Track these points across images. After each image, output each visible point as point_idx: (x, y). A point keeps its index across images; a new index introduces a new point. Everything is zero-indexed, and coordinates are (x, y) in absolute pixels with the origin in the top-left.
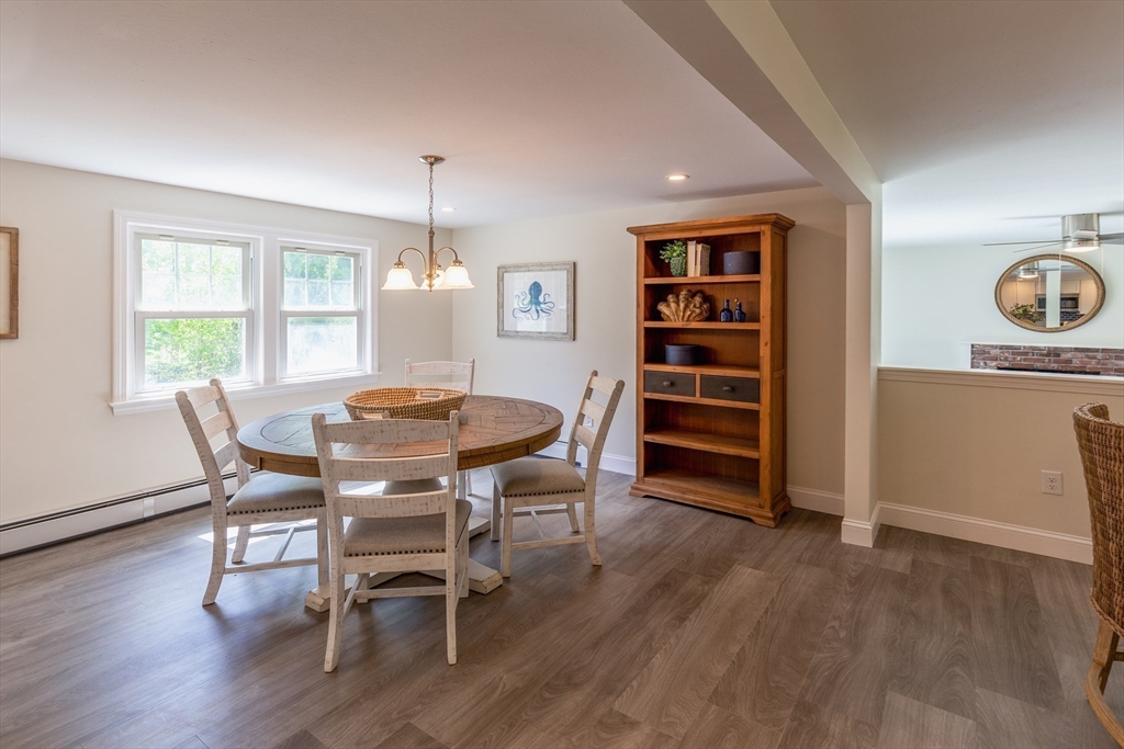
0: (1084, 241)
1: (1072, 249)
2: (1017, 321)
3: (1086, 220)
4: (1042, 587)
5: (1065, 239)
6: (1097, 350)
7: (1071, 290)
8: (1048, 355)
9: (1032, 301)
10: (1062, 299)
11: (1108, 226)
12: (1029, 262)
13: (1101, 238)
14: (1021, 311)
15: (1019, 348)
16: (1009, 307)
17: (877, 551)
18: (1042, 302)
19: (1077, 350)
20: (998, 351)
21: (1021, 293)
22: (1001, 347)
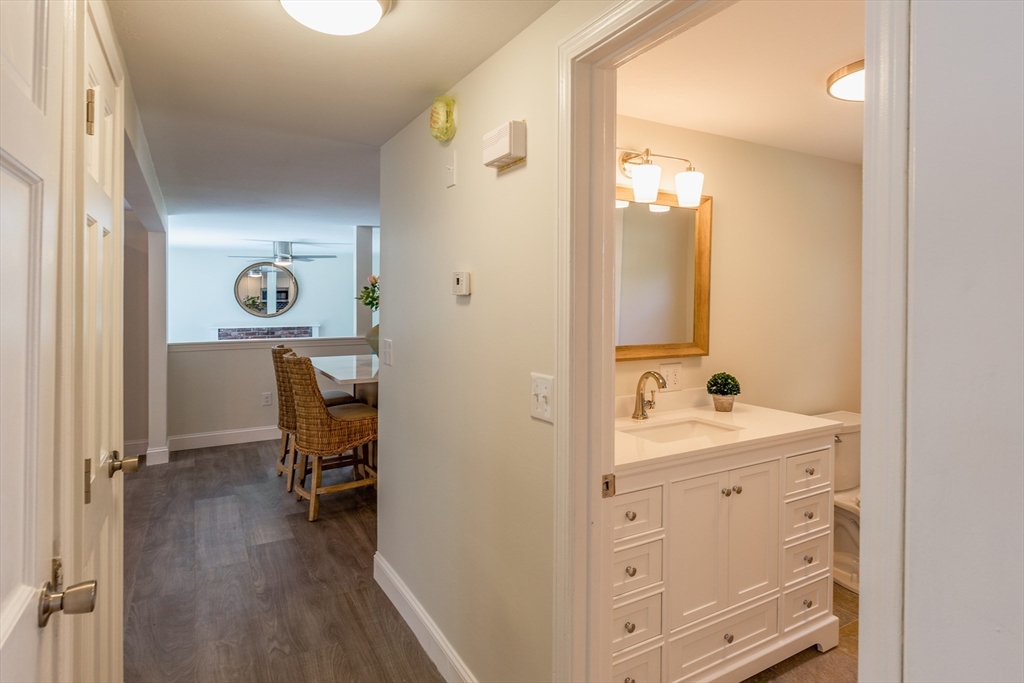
0: (284, 259)
1: (278, 262)
2: (247, 308)
3: (285, 246)
4: (262, 452)
5: (275, 257)
6: (294, 328)
7: (284, 285)
8: (267, 334)
9: (259, 294)
10: (278, 292)
11: (296, 250)
12: (255, 267)
13: (293, 257)
14: (251, 302)
15: (249, 330)
16: (243, 298)
17: (172, 463)
18: (265, 294)
19: (284, 329)
20: (236, 333)
21: (251, 286)
22: (239, 330)
